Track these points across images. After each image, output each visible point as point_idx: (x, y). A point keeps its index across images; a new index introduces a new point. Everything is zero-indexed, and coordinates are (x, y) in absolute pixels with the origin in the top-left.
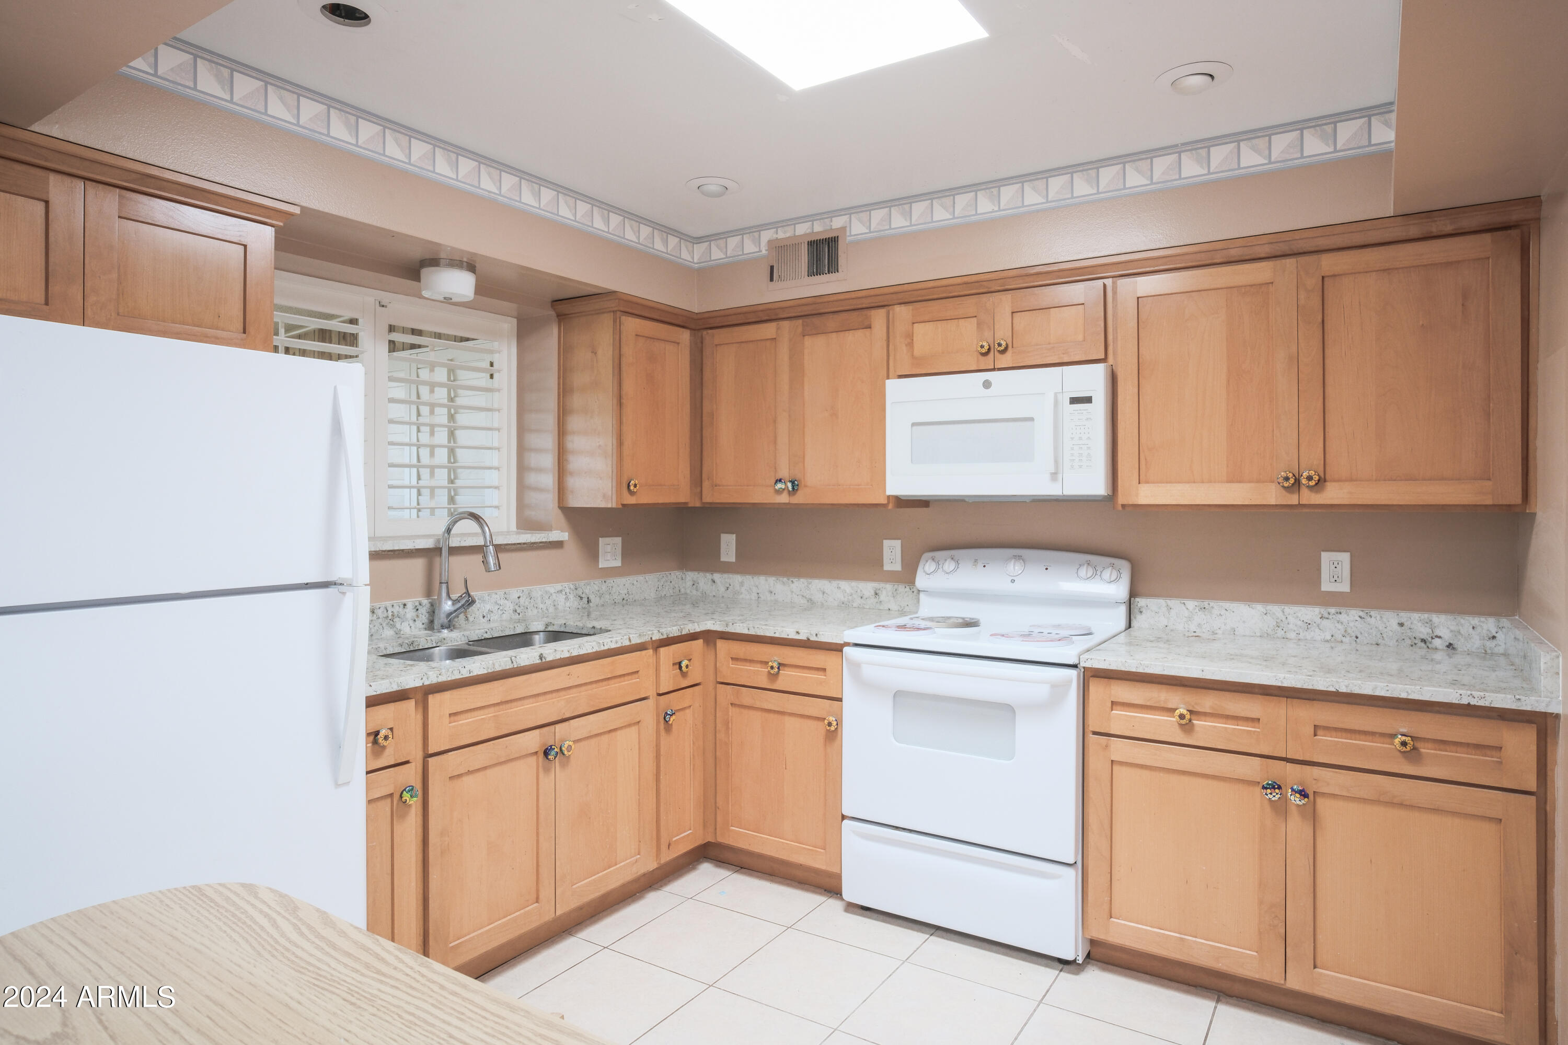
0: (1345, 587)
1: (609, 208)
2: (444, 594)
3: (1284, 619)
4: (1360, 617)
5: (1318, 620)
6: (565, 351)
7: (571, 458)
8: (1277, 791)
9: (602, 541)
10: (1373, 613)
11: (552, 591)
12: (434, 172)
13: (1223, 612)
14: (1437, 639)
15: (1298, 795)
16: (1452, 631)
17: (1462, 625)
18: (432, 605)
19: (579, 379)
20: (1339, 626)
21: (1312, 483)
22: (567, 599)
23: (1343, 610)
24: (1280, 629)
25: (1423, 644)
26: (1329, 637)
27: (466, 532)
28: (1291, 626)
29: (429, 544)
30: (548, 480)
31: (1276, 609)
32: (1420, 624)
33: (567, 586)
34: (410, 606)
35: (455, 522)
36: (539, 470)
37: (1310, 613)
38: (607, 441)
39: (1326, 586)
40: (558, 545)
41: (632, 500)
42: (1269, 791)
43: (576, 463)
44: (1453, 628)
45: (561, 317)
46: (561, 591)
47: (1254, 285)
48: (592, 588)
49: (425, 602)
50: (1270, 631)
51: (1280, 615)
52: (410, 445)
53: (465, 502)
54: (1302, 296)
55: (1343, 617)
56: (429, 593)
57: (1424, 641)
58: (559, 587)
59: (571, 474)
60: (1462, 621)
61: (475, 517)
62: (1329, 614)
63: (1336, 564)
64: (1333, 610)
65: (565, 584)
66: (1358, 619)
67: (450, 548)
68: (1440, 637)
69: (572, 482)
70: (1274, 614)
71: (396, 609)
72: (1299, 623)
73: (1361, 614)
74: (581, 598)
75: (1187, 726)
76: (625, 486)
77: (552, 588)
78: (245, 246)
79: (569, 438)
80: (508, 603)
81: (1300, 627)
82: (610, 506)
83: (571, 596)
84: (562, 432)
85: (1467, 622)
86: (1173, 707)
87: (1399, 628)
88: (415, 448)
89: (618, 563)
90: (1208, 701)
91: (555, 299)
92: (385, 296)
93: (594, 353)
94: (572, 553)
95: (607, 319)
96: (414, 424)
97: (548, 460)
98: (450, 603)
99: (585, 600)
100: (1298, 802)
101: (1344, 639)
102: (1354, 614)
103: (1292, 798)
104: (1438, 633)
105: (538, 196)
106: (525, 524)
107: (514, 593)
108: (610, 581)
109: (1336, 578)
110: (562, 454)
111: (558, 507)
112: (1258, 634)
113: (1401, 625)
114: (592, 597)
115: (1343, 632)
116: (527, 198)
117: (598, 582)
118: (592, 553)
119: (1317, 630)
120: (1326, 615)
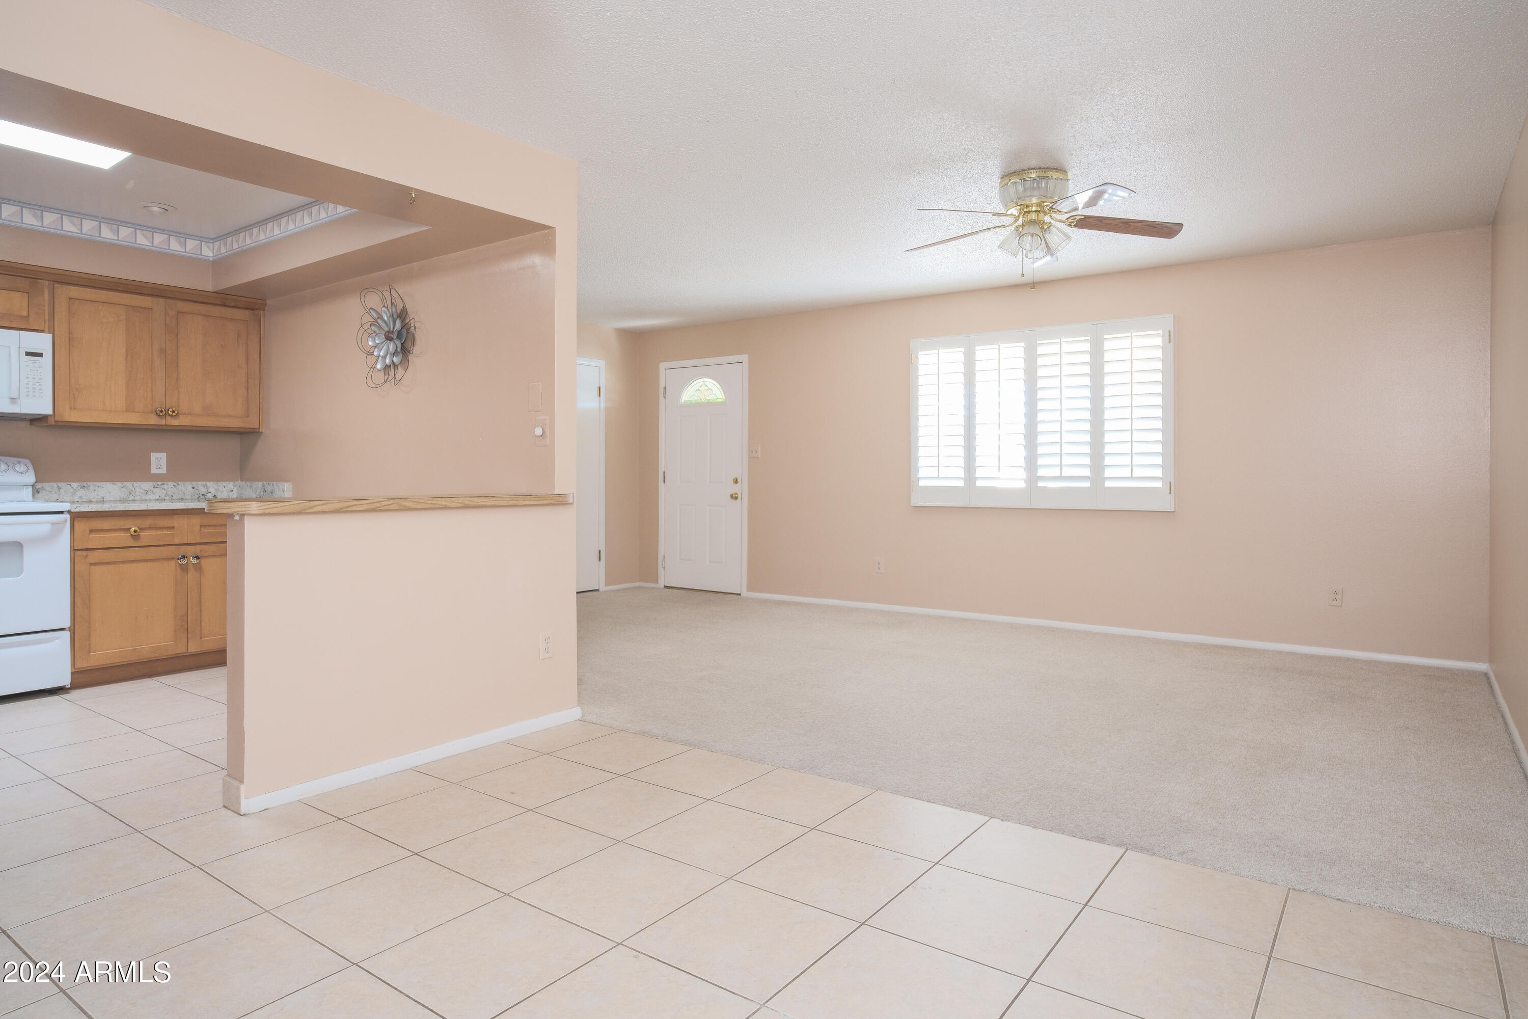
0: (163, 471)
3: (133, 489)
4: (174, 485)
5: (152, 489)
8: (186, 559)
10: (180, 483)
13: (97, 488)
14: (209, 494)
15: (195, 559)
16: (215, 489)
17: (219, 486)
20: (163, 491)
21: (174, 414)
23: (165, 483)
24: (131, 495)
25: (203, 497)
26: (158, 497)
28: (137, 493)
31: (129, 484)
32: (202, 487)
37: (148, 485)
39: (154, 471)
42: (182, 560)
44: (215, 488)
47: (142, 307)
50: (125, 497)
51: (131, 487)
54: (168, 318)
55: (165, 486)
57: (203, 495)
60: (220, 484)
62: (158, 485)
63: (159, 459)
64: (160, 483)
66: (173, 486)
68: (210, 493)
70: (128, 487)
72: (142, 491)
73: (174, 484)
75: (136, 537)
81: (143, 493)
85: (222, 484)
86: (128, 527)
87: (192, 490)
90: (148, 522)
100: (196, 562)
101: (166, 498)
102: (171, 484)
103: (193, 561)
104: (209, 490)
109: (159, 466)
112: (118, 499)
113: (193, 488)
115: (165, 494)
119: (152, 494)
120: (156, 486)
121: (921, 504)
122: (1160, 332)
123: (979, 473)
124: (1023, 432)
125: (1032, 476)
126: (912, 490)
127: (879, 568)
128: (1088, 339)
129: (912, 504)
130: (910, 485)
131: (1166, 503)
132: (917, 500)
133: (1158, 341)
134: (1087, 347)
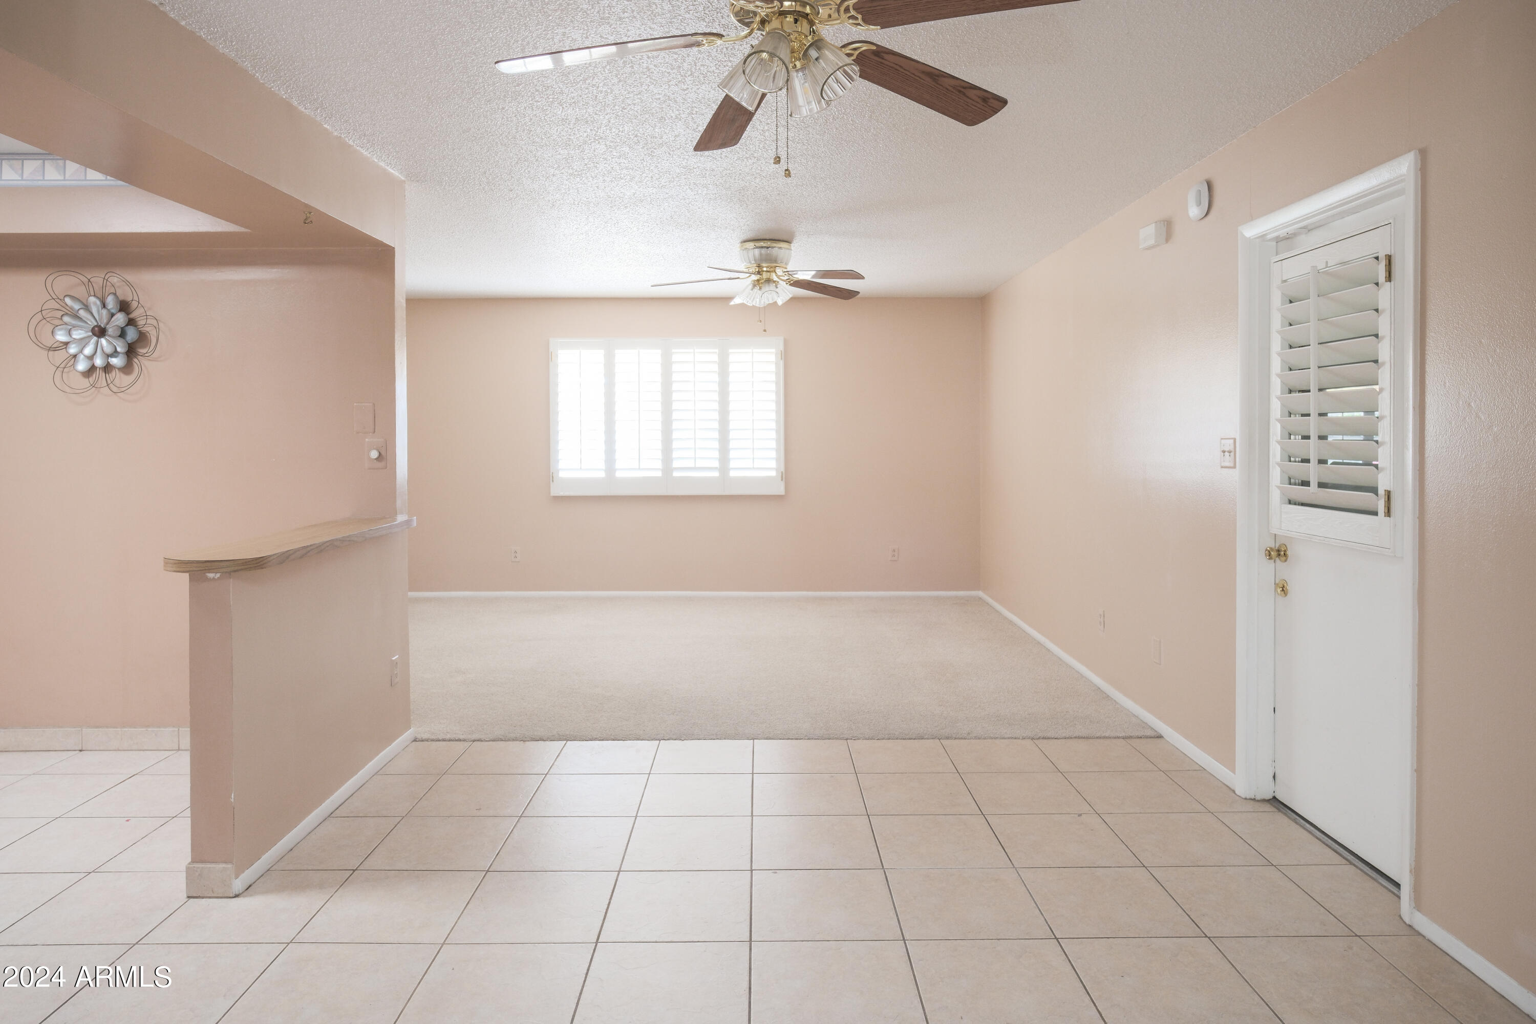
121: (562, 494)
122: (774, 350)
123: (618, 465)
124: (661, 429)
125: (667, 468)
126: (553, 481)
127: (516, 557)
128: (716, 352)
129: (552, 494)
130: (549, 477)
131: (780, 490)
132: (556, 491)
133: (773, 358)
134: (715, 358)
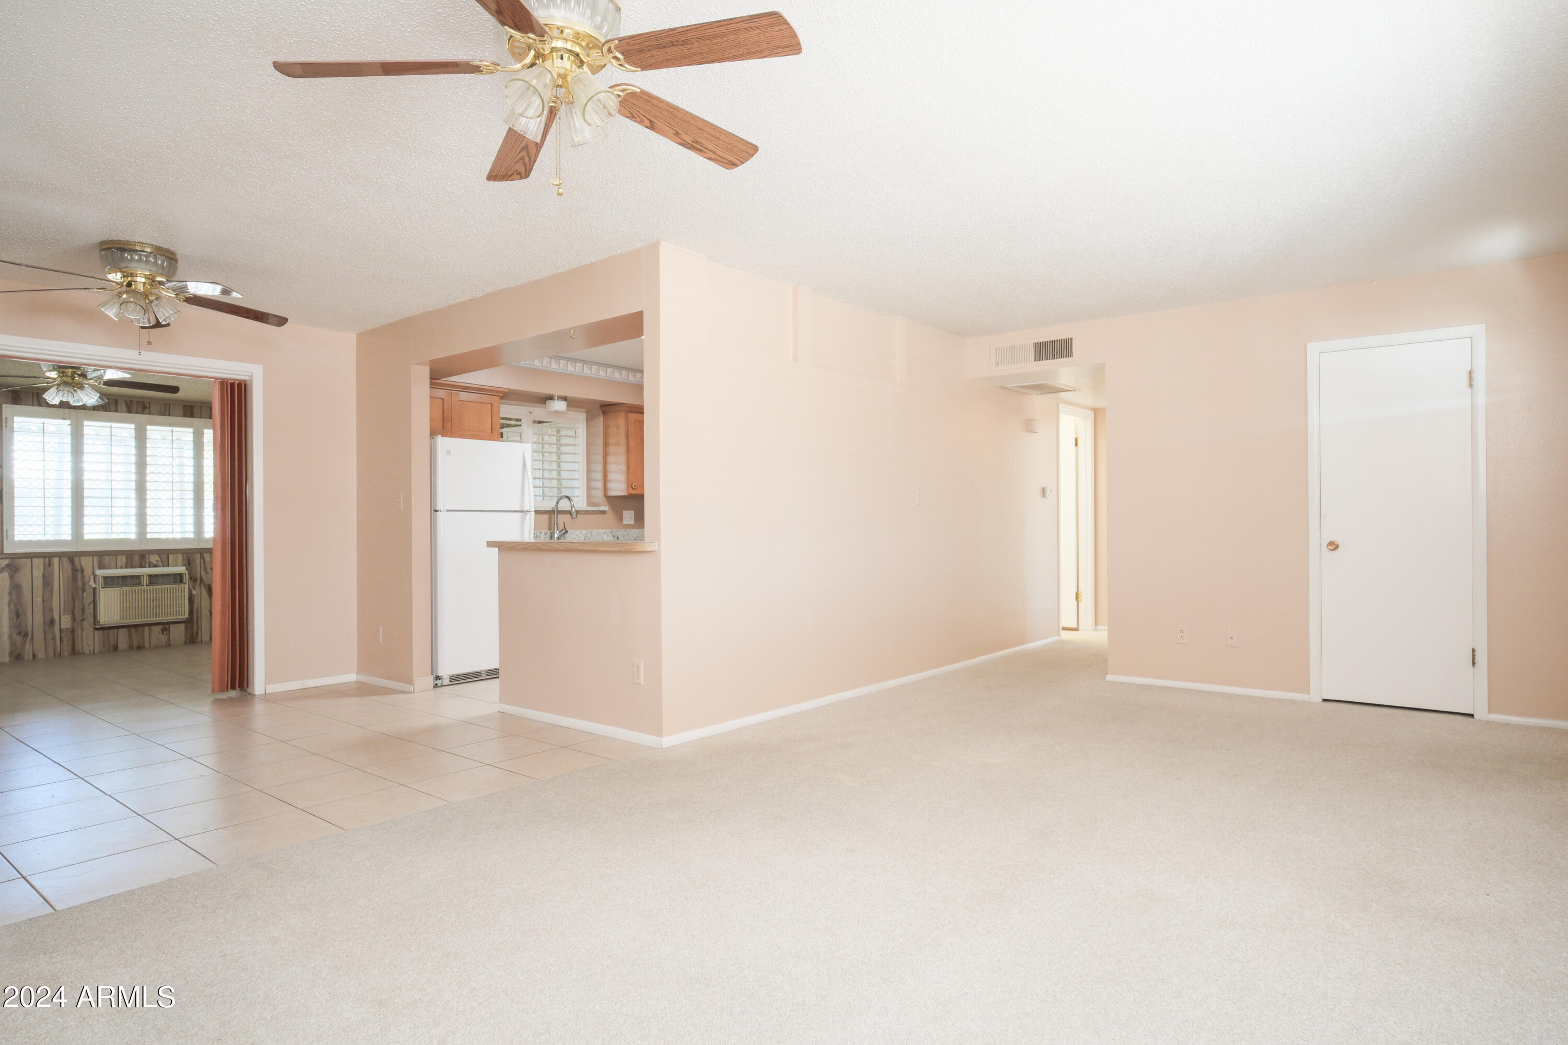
1: (620, 368)
2: (556, 528)
6: (606, 428)
7: (609, 474)
9: (624, 512)
11: (601, 532)
12: (551, 368)
18: (551, 533)
19: (612, 440)
22: (608, 536)
27: (564, 505)
29: (550, 509)
30: (599, 485)
33: (608, 531)
34: (543, 533)
35: (560, 499)
36: (596, 480)
38: (623, 467)
40: (604, 512)
41: (634, 492)
43: (611, 477)
45: (604, 413)
46: (605, 533)
48: (620, 532)
49: (549, 532)
52: (539, 469)
53: (566, 492)
56: (550, 529)
58: (604, 531)
59: (609, 481)
61: (568, 498)
65: (607, 530)
67: (558, 511)
69: (610, 485)
71: (538, 534)
74: (615, 537)
76: (630, 487)
77: (601, 531)
78: (492, 404)
79: (608, 465)
80: (582, 536)
82: (624, 494)
83: (610, 535)
84: (605, 463)
88: (541, 471)
89: (633, 523)
91: (603, 404)
92: (531, 409)
93: (618, 429)
94: (610, 516)
95: (623, 414)
96: (541, 461)
97: (599, 476)
98: (558, 532)
99: (616, 538)
105: (591, 369)
106: (590, 503)
107: (585, 532)
108: (628, 530)
110: (605, 473)
111: (604, 496)
114: (619, 537)
116: (587, 371)
117: (622, 530)
118: (620, 518)
